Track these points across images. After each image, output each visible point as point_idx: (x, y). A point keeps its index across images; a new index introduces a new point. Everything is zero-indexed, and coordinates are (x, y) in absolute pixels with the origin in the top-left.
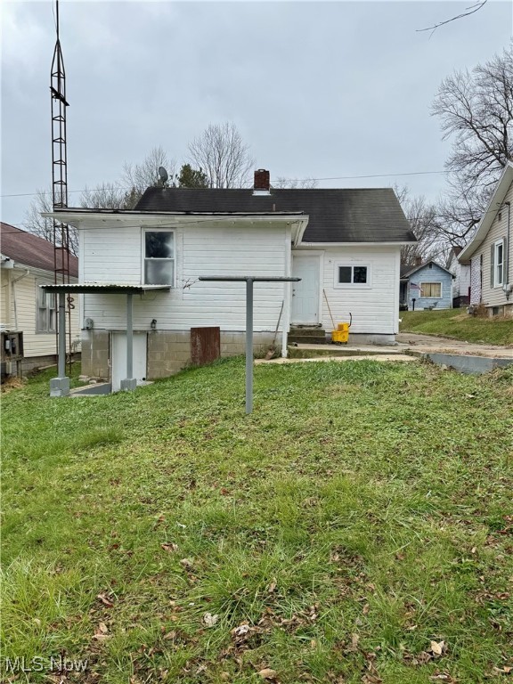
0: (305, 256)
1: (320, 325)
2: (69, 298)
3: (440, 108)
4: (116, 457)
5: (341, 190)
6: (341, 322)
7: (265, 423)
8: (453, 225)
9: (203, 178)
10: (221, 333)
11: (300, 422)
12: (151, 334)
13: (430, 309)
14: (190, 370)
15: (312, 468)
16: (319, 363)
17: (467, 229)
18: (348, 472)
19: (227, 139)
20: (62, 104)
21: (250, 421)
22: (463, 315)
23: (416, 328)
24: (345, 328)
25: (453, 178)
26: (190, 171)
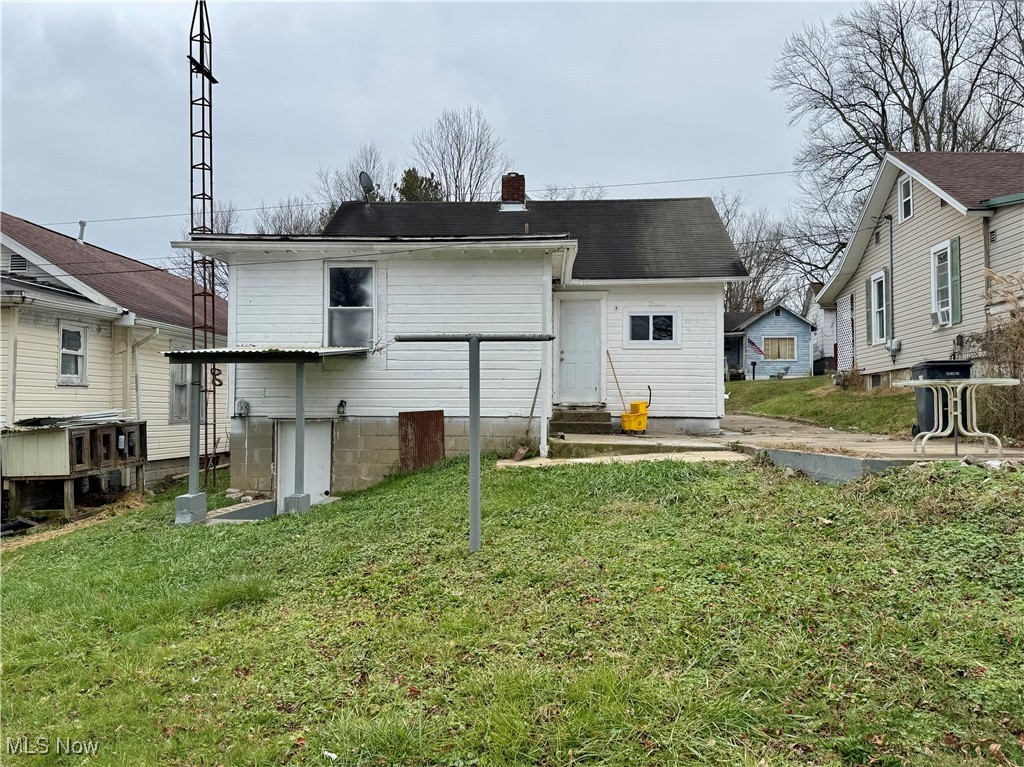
0: (578, 301)
1: (604, 406)
2: (214, 369)
3: (784, 79)
4: (253, 627)
5: (633, 201)
6: (635, 400)
7: (497, 568)
8: (810, 250)
9: (436, 187)
10: (446, 420)
11: (554, 566)
12: (338, 424)
13: (780, 377)
14: (398, 477)
15: (562, 648)
16: (595, 466)
17: (831, 256)
18: (619, 655)
19: (471, 131)
20: (207, 80)
21: (475, 564)
22: (828, 386)
23: (755, 406)
24: (642, 410)
25: (806, 181)
26: (416, 177)
